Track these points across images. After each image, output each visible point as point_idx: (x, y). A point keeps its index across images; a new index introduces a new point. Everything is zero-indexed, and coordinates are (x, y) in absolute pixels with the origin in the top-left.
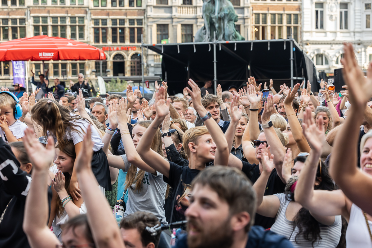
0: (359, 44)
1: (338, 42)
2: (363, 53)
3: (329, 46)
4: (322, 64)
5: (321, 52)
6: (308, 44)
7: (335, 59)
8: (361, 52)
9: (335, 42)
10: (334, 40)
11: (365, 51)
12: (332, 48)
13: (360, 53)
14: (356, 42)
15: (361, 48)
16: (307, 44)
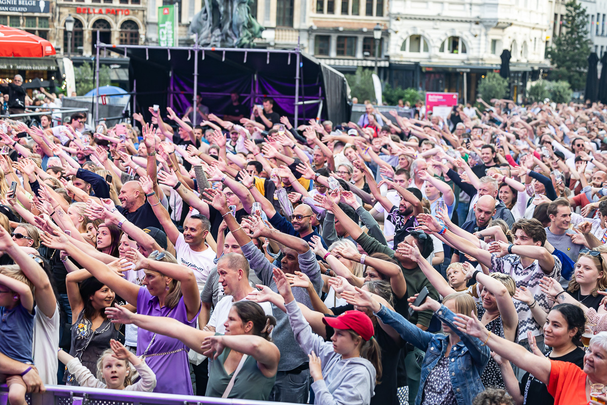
0: (477, 23)
1: (445, 18)
2: (483, 38)
3: (431, 23)
4: (419, 51)
5: (419, 32)
6: (400, 19)
7: (439, 44)
8: (480, 35)
9: (441, 18)
10: (439, 15)
11: (486, 35)
12: (435, 27)
13: (478, 37)
14: (473, 20)
15: (480, 30)
16: (397, 19)
